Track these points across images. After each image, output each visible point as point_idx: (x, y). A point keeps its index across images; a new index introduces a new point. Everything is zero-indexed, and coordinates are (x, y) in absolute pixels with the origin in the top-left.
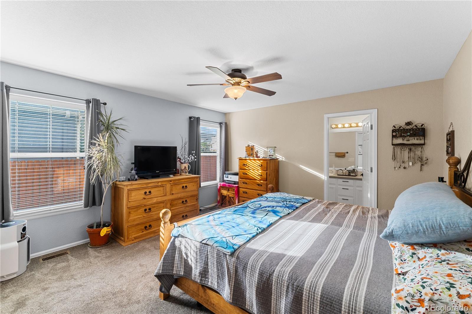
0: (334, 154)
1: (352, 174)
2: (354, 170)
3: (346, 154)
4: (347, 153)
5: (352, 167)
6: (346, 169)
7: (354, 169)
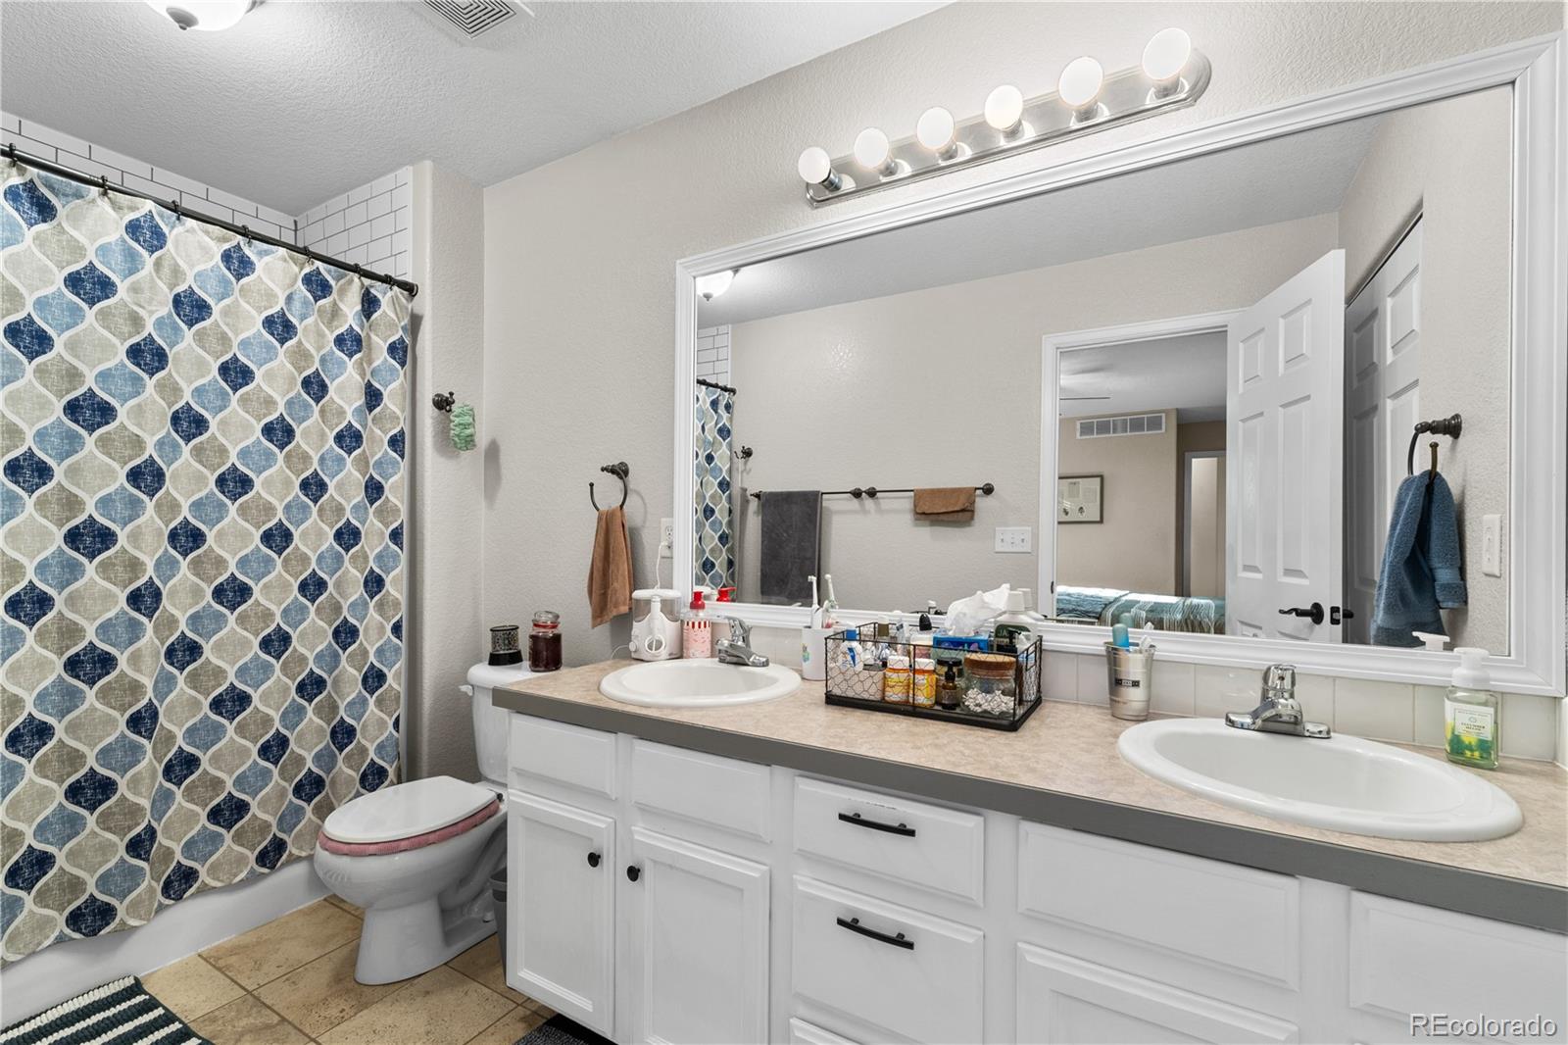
0: (906, 503)
1: (976, 699)
2: (1006, 636)
3: (982, 503)
4: (988, 490)
5: (984, 605)
6: (925, 625)
7: (1004, 619)
